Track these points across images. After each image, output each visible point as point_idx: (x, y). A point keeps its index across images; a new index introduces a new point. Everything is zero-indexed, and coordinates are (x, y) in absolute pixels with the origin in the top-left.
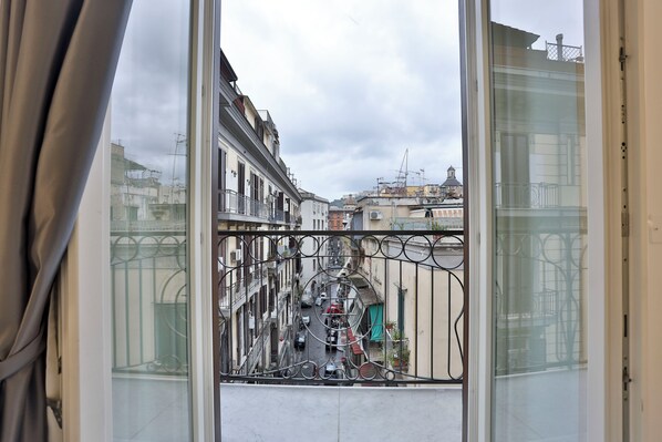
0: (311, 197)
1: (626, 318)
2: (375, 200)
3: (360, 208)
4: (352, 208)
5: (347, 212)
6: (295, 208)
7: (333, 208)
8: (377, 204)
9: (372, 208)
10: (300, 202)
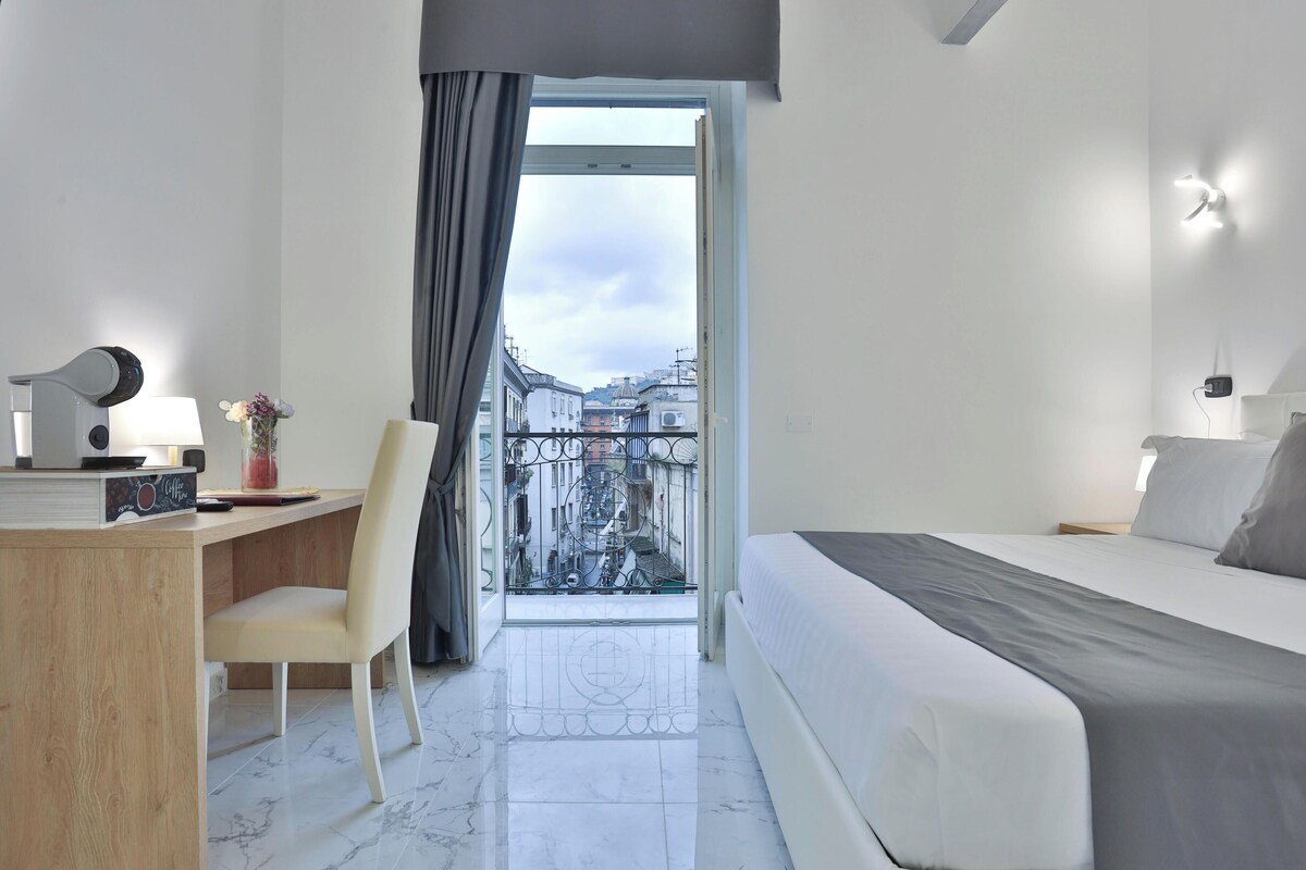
0: (548, 383)
1: (706, 501)
2: (671, 391)
3: (643, 406)
4: (630, 404)
5: (619, 413)
6: (516, 405)
7: (590, 405)
8: (674, 399)
9: (666, 405)
10: (525, 393)
